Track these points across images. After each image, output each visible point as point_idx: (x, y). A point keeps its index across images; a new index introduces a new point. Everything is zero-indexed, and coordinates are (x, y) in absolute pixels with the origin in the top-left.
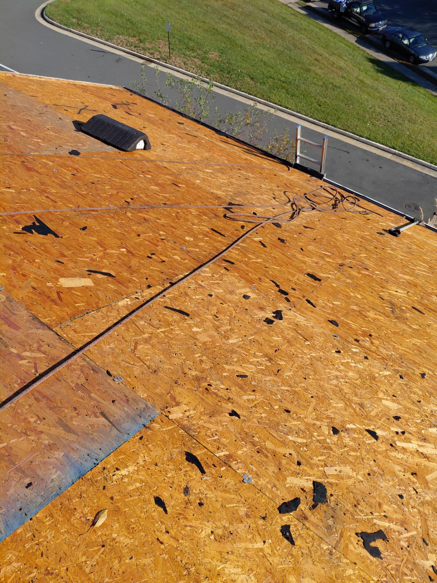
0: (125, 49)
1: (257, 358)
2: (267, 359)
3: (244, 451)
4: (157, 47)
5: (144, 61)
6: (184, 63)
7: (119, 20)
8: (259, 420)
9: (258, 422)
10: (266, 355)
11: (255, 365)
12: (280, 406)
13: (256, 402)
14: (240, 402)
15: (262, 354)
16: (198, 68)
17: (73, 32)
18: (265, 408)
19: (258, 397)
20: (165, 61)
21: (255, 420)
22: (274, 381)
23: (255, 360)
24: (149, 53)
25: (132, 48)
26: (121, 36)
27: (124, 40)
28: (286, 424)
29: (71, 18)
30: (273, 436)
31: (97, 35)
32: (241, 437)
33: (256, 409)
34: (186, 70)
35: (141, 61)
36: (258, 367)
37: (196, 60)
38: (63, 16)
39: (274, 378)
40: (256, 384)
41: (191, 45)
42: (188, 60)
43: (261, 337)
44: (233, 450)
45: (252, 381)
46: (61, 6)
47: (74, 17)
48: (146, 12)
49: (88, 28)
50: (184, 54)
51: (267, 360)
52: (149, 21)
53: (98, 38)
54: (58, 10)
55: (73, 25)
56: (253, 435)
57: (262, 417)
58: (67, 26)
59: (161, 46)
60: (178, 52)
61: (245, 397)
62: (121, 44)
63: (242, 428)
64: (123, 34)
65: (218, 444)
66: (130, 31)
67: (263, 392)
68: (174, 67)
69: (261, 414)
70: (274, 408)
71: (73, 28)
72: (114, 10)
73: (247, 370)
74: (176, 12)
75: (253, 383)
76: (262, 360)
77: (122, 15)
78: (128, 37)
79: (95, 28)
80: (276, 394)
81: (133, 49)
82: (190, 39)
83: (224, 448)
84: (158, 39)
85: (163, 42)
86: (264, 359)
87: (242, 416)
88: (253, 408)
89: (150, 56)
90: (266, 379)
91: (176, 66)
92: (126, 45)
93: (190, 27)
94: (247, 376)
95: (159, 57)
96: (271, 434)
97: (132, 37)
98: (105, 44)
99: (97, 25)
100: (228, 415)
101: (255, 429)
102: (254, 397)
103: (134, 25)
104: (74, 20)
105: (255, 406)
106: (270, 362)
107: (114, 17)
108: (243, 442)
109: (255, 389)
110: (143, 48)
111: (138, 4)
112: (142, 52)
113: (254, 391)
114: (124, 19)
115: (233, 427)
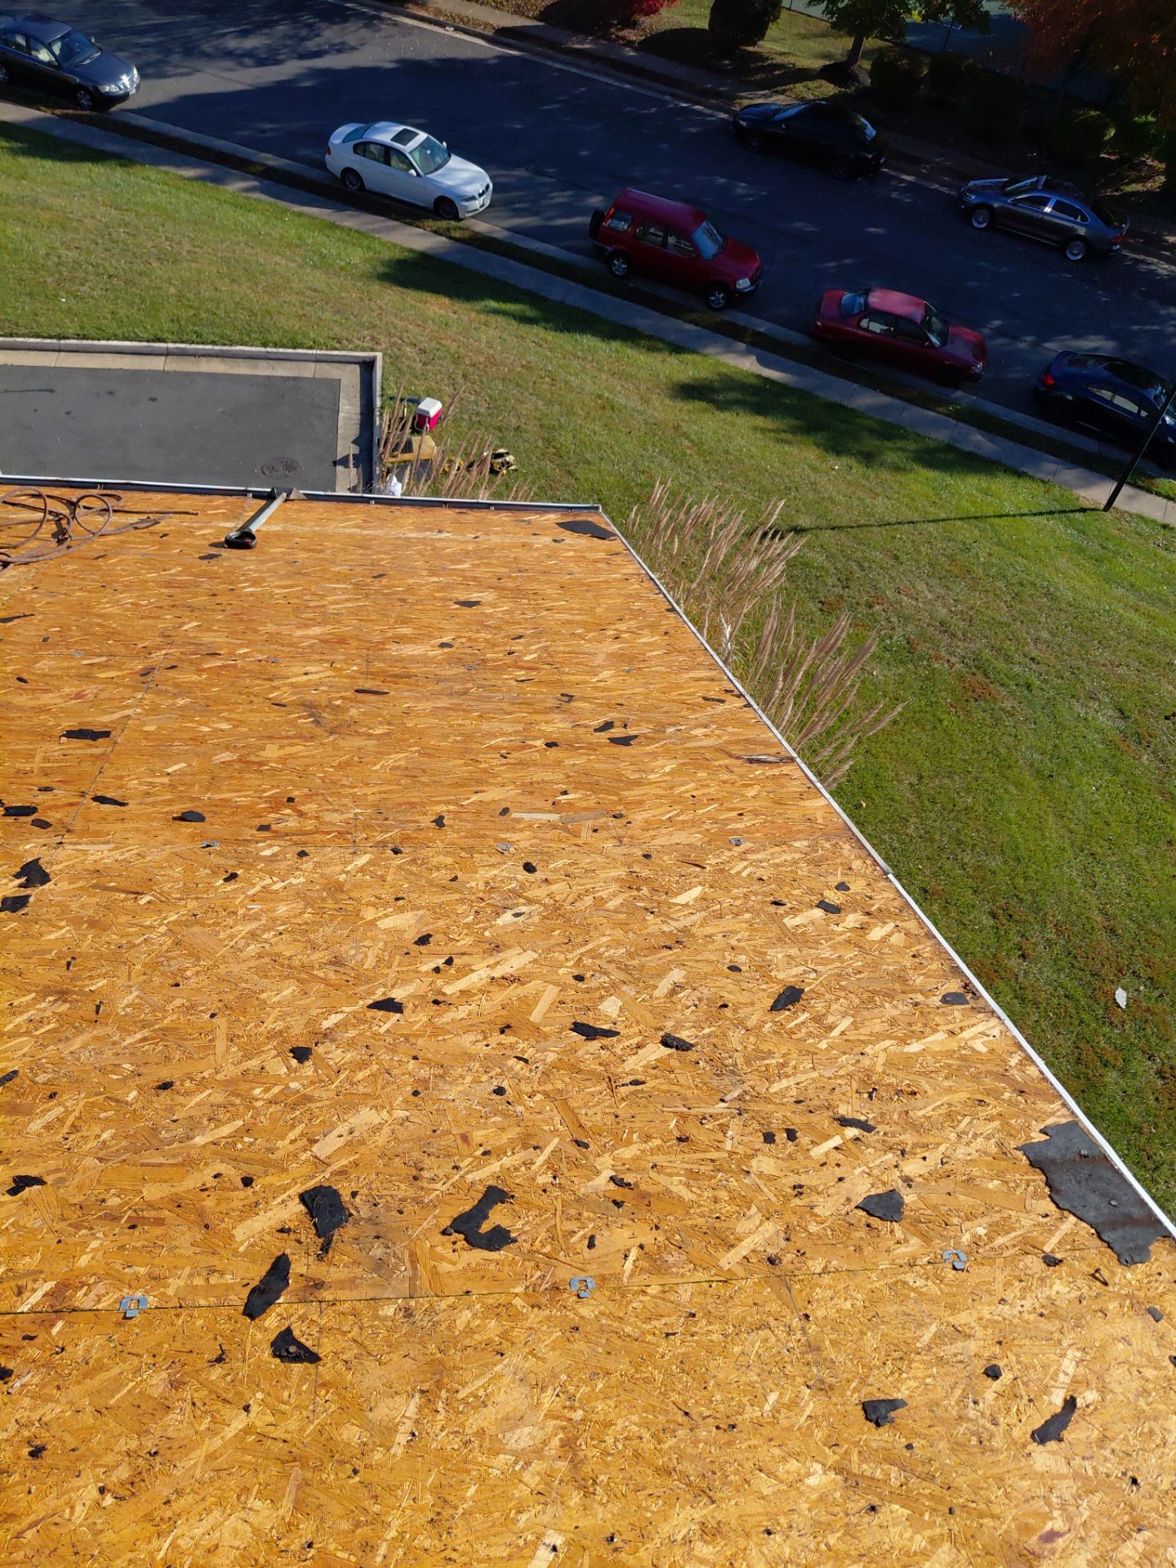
1: (22, 1013)
2: (51, 999)
3: (93, 1250)
8: (100, 1155)
9: (101, 1160)
10: (45, 992)
11: (28, 1033)
12: (140, 1088)
13: (71, 1118)
14: (26, 1146)
15: (33, 995)
18: (102, 1115)
19: (73, 1103)
21: (90, 1162)
22: (97, 1039)
23: (19, 1019)
28: (175, 1118)
30: (154, 1165)
32: (70, 1225)
33: (79, 1134)
36: (37, 1033)
39: (95, 1032)
40: (50, 1076)
43: (12, 955)
44: (62, 1268)
45: (36, 1075)
51: (55, 1001)
56: (101, 1197)
57: (104, 1142)
61: (36, 1125)
63: (63, 1203)
65: (13, 1284)
67: (77, 1082)
69: (99, 1136)
70: (127, 1103)
73: (8, 1059)
75: (41, 1078)
76: (39, 1010)
80: (119, 1065)
83: (35, 1281)
86: (43, 1005)
87: (49, 1173)
88: (72, 1137)
90: (71, 1049)
94: (15, 1073)
96: (148, 1165)
100: (8, 1197)
101: (99, 1182)
102: (58, 1111)
105: (75, 1128)
106: (65, 1001)
108: (84, 1231)
109: (54, 1089)
113: (52, 1096)
115: (36, 1215)
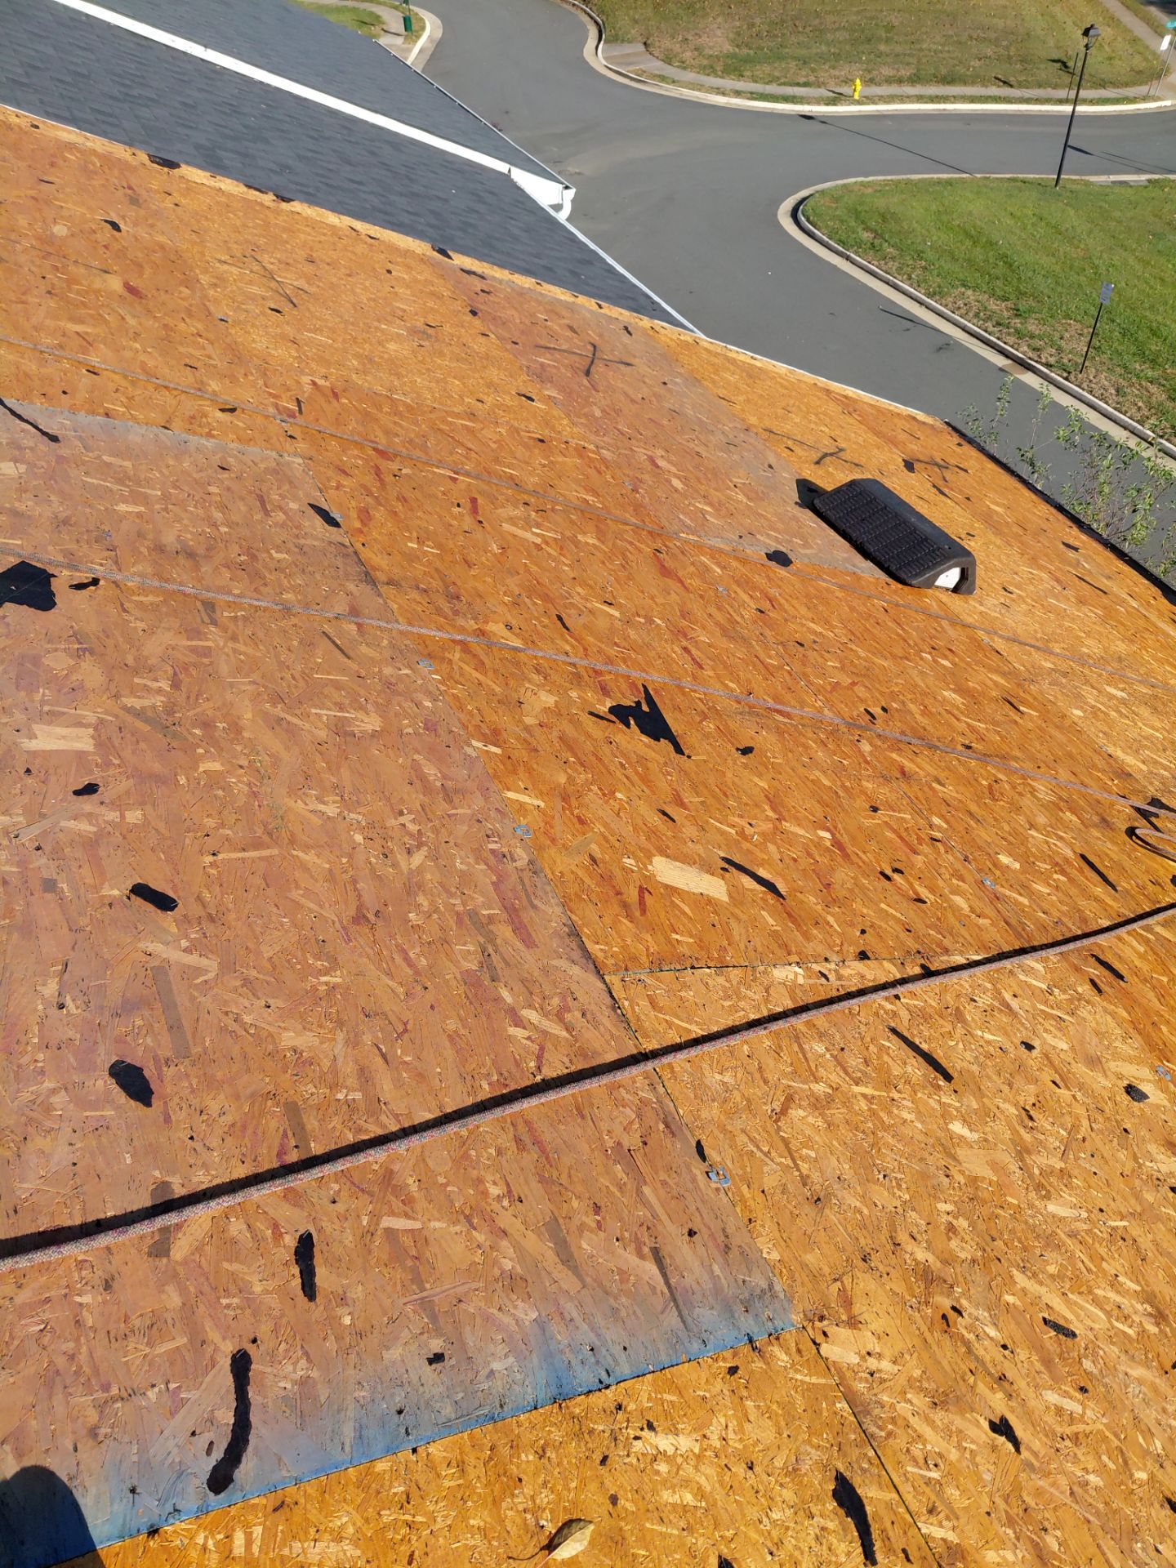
0: (969, 325)
4: (1057, 335)
5: (1010, 362)
6: (1117, 391)
7: (978, 254)
16: (1153, 411)
17: (853, 262)
20: (1065, 375)
24: (1029, 346)
25: (989, 325)
26: (970, 292)
27: (973, 303)
29: (860, 230)
31: (910, 278)
34: (1115, 409)
35: (1000, 361)
37: (1153, 389)
38: (842, 221)
41: (1153, 348)
42: (1132, 385)
46: (846, 199)
47: (867, 229)
48: (1056, 245)
49: (893, 259)
50: (1126, 367)
52: (1057, 268)
53: (911, 286)
54: (837, 208)
55: (858, 245)
58: (844, 244)
59: (1067, 335)
60: (1111, 359)
62: (963, 311)
64: (975, 288)
66: (999, 283)
68: (1085, 394)
71: (856, 253)
72: (974, 227)
74: (1139, 260)
77: (991, 244)
78: (987, 296)
79: (910, 262)
81: (991, 329)
82: (1154, 333)
84: (1068, 317)
85: (1079, 326)
89: (1030, 354)
91: (1091, 392)
92: (977, 315)
93: (1166, 303)
95: (1052, 360)
97: (999, 298)
98: (921, 303)
99: (920, 255)
103: (1013, 271)
104: (866, 236)
107: (968, 243)
110: (1017, 331)
111: (1043, 224)
112: (1011, 340)
114: (991, 253)
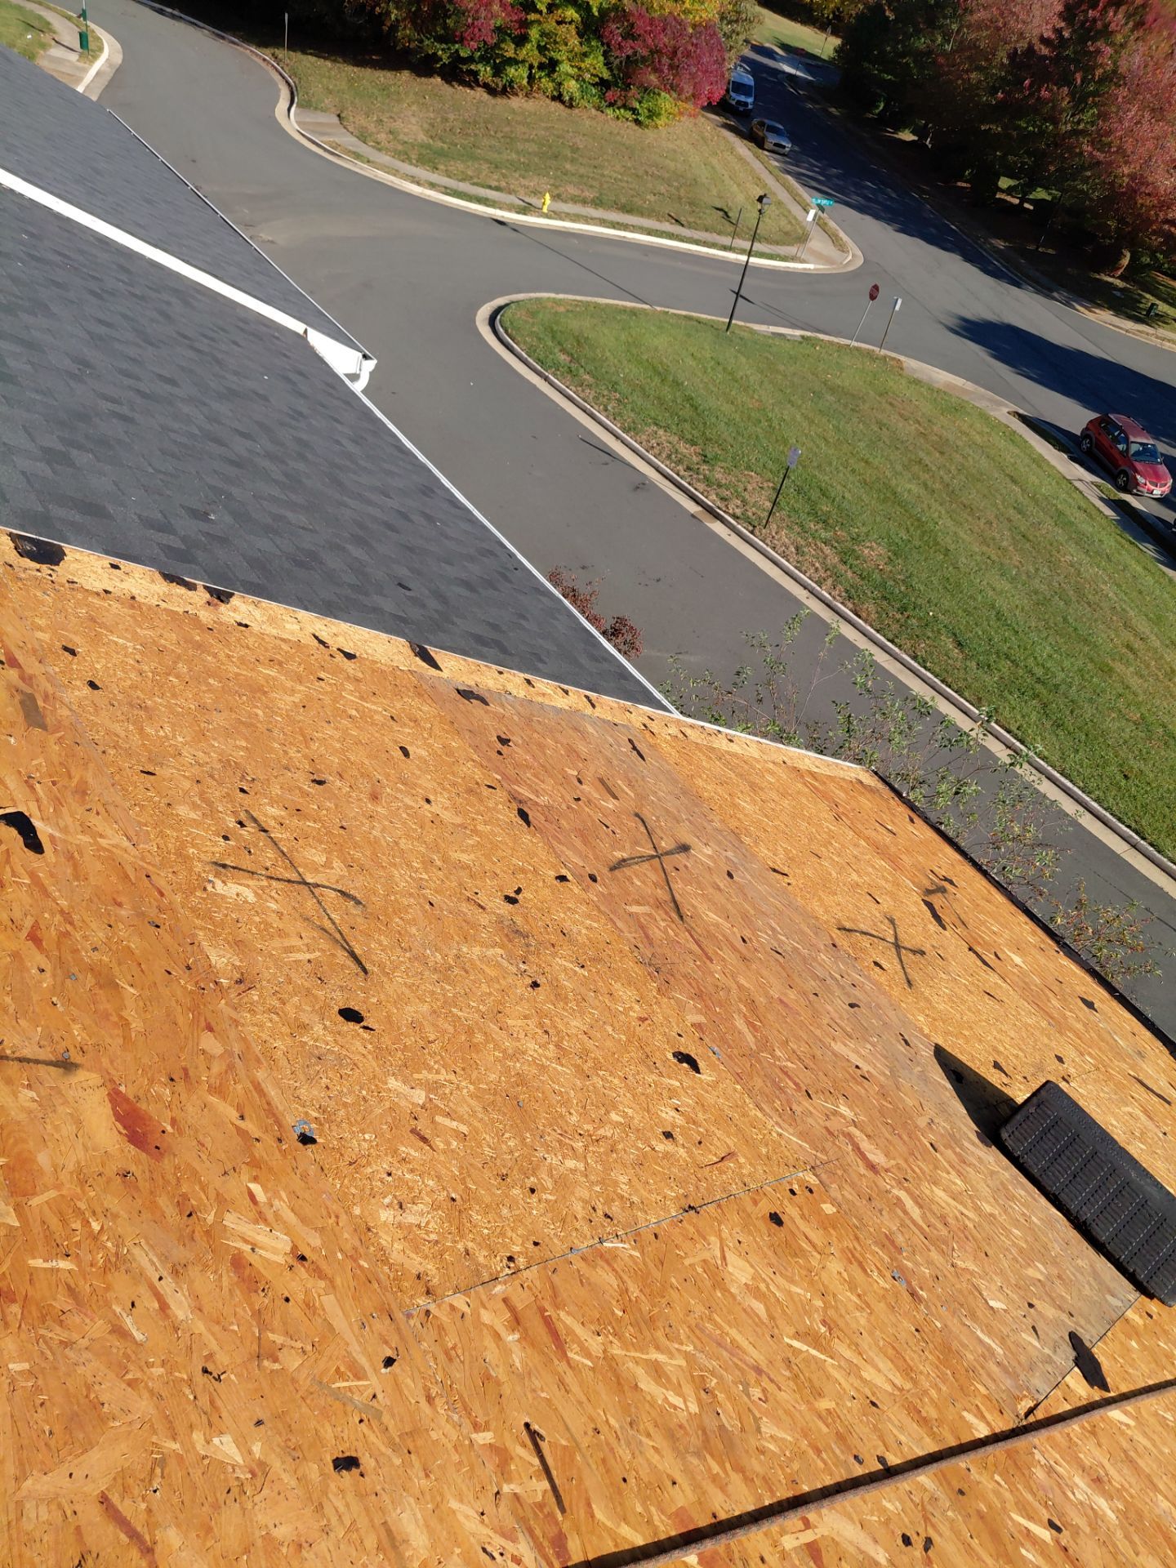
0: (663, 466)
4: (741, 486)
5: (700, 509)
6: (797, 549)
7: (667, 392)
16: (829, 573)
17: (552, 384)
20: (751, 528)
24: (717, 495)
25: (680, 468)
26: (661, 432)
27: (665, 444)
29: (556, 350)
31: (606, 410)
34: (796, 567)
35: (693, 508)
37: (827, 550)
38: (539, 339)
41: (824, 508)
42: (809, 545)
46: (541, 316)
47: (563, 351)
48: (733, 393)
49: (590, 386)
50: (802, 526)
52: (737, 417)
53: (607, 417)
54: (533, 324)
55: (556, 367)
58: (544, 365)
59: (750, 487)
60: (789, 517)
62: (656, 451)
64: (667, 428)
66: (687, 426)
68: (769, 549)
71: (555, 375)
72: (661, 363)
74: (806, 417)
77: (677, 384)
78: (677, 438)
79: (606, 393)
81: (682, 473)
82: (824, 493)
84: (749, 468)
85: (759, 479)
89: (718, 503)
91: (774, 548)
92: (669, 457)
93: (830, 464)
95: (738, 512)
97: (687, 441)
98: (617, 437)
99: (614, 387)
103: (698, 415)
104: (563, 358)
107: (657, 380)
110: (706, 479)
111: (720, 368)
112: (701, 486)
114: (678, 394)
